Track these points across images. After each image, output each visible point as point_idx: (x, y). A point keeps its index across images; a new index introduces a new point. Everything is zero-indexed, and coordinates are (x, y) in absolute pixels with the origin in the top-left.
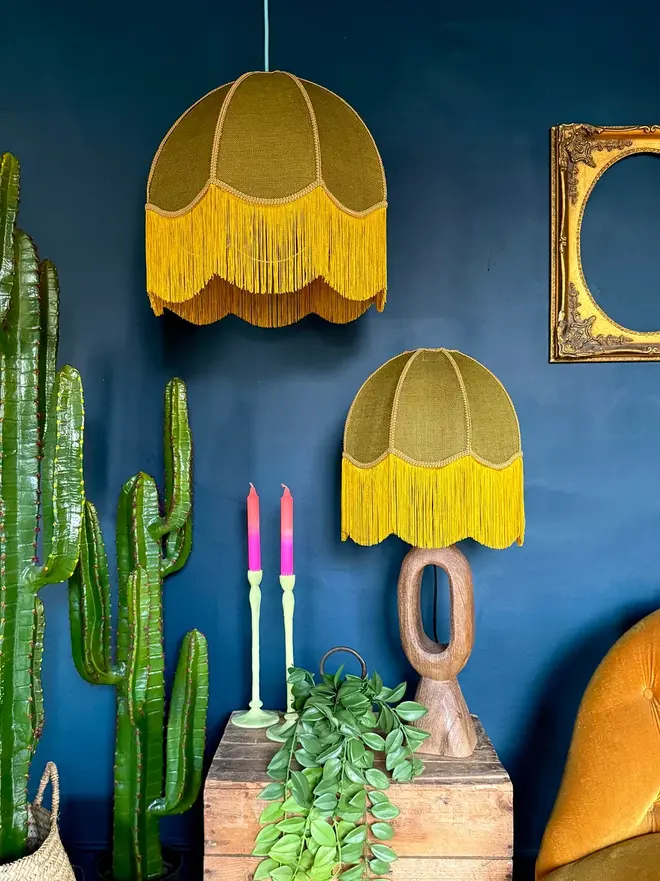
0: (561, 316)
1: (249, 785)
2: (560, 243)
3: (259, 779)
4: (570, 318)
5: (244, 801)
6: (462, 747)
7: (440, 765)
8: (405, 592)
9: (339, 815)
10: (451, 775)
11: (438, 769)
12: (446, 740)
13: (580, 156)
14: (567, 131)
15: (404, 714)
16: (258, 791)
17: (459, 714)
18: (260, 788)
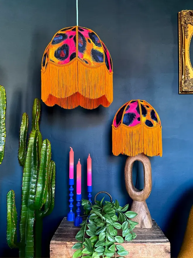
0: (183, 77)
1: (67, 243)
2: (182, 51)
3: (72, 241)
4: (186, 77)
5: (65, 249)
6: (148, 224)
7: (141, 236)
8: (127, 170)
9: (105, 254)
10: (146, 240)
11: (141, 237)
12: (142, 222)
13: (189, 22)
14: (184, 12)
15: (128, 216)
16: (72, 245)
17: (147, 213)
18: (72, 244)
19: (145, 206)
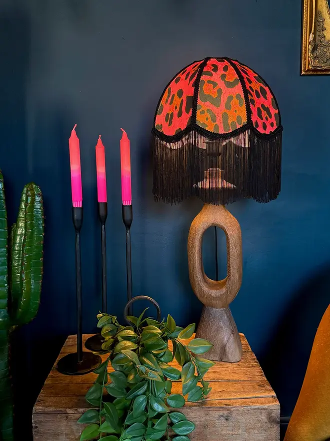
0: (312, 36)
1: (68, 410)
4: (318, 39)
5: (65, 423)
6: (234, 354)
8: (193, 247)
12: (223, 350)
16: (77, 416)
17: (233, 331)
18: (79, 413)
19: (228, 317)
